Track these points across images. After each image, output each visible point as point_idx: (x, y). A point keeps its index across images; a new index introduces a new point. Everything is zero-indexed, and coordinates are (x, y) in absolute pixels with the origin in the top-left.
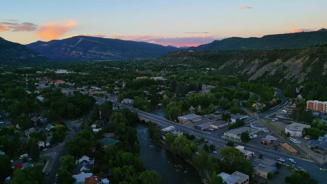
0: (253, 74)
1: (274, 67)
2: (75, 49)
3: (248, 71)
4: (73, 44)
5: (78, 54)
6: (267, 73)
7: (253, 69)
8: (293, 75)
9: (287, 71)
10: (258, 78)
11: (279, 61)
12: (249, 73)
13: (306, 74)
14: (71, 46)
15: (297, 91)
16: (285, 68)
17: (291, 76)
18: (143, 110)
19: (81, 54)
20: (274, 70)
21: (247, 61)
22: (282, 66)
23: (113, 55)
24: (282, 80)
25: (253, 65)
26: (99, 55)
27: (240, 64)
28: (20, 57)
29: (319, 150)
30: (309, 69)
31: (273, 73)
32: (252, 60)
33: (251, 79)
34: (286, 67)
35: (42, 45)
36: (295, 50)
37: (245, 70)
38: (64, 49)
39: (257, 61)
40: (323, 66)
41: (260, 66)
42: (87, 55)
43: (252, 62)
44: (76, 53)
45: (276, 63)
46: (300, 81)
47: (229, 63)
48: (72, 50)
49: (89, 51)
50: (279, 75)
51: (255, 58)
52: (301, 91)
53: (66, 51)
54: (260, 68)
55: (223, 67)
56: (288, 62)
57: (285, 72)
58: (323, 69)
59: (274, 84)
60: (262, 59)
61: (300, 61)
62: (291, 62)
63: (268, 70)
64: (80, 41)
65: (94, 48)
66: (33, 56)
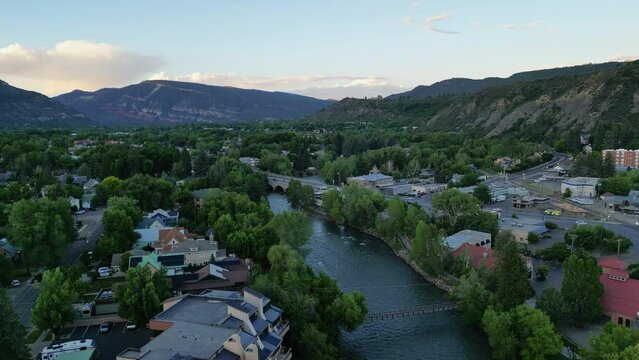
0: (493, 126)
1: (534, 109)
2: (145, 105)
3: (484, 122)
4: (142, 96)
5: (152, 113)
6: (521, 121)
7: (494, 117)
8: (573, 118)
9: (562, 113)
10: (505, 133)
11: (544, 98)
12: (487, 124)
13: (598, 115)
14: (139, 99)
15: (583, 141)
16: (556, 109)
17: (570, 121)
18: (278, 173)
19: (159, 113)
20: (535, 115)
21: (483, 104)
22: (551, 106)
23: (220, 115)
24: (551, 130)
25: (495, 109)
26: (192, 115)
27: (469, 112)
28: (41, 119)
29: (630, 208)
30: (604, 106)
31: (533, 120)
32: (492, 101)
33: (489, 135)
34: (559, 108)
35: (83, 97)
36: (576, 76)
37: (478, 120)
38: (125, 105)
39: (501, 103)
40: (632, 98)
41: (509, 110)
42: (171, 116)
43: (493, 105)
44: (148, 113)
45: (538, 102)
46: (588, 128)
47: (447, 111)
48: (141, 105)
49: (174, 108)
50: (546, 122)
51: (498, 97)
52: (591, 141)
53: (129, 108)
54: (508, 113)
55: (435, 118)
56: (563, 98)
57: (558, 116)
58: (632, 103)
59: (535, 138)
60: (510, 98)
61: (587, 93)
62: (568, 98)
63: (523, 116)
64: (156, 89)
65: (184, 102)
66: (64, 116)
